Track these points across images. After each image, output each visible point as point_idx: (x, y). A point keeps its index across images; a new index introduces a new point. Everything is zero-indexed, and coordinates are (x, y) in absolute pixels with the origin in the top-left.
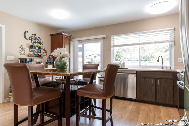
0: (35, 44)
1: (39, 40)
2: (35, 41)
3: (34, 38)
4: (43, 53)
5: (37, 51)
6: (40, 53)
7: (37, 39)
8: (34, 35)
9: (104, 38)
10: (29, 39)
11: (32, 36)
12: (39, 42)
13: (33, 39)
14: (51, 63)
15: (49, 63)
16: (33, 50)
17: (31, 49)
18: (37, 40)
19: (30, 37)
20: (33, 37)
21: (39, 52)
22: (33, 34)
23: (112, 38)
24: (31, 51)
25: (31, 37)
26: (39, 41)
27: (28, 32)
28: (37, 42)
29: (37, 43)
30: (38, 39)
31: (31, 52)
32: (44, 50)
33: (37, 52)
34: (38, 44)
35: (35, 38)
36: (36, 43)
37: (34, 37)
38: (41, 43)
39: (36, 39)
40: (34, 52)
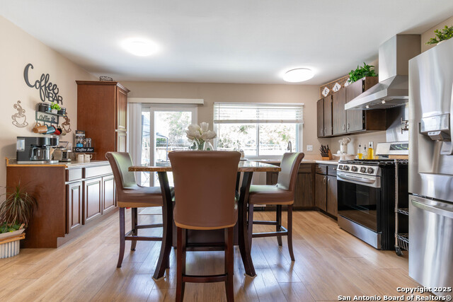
0: (47, 99)
1: (56, 91)
2: (49, 93)
3: (45, 85)
4: (63, 124)
5: (50, 120)
6: (57, 123)
7: (51, 88)
8: (45, 77)
9: (200, 105)
10: (35, 85)
11: (41, 80)
12: (56, 96)
13: (43, 88)
14: (89, 150)
15: (83, 150)
16: (43, 114)
17: (39, 114)
18: (52, 92)
19: (37, 81)
20: (43, 83)
21: (56, 121)
22: (43, 75)
23: (215, 106)
24: (38, 118)
25: (40, 83)
26: (56, 94)
27: (32, 68)
28: (51, 95)
29: (51, 99)
30: (53, 89)
31: (40, 120)
32: (64, 117)
33: (51, 122)
34: (53, 101)
35: (47, 85)
36: (48, 97)
37: (46, 82)
38: (60, 98)
39: (49, 87)
40: (45, 121)
